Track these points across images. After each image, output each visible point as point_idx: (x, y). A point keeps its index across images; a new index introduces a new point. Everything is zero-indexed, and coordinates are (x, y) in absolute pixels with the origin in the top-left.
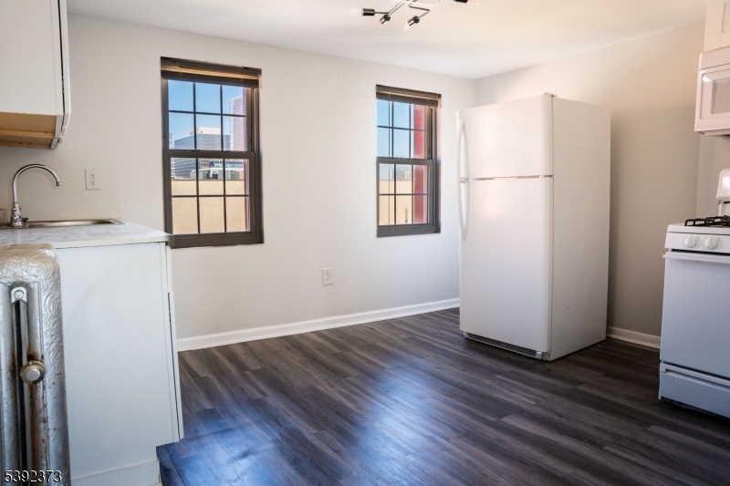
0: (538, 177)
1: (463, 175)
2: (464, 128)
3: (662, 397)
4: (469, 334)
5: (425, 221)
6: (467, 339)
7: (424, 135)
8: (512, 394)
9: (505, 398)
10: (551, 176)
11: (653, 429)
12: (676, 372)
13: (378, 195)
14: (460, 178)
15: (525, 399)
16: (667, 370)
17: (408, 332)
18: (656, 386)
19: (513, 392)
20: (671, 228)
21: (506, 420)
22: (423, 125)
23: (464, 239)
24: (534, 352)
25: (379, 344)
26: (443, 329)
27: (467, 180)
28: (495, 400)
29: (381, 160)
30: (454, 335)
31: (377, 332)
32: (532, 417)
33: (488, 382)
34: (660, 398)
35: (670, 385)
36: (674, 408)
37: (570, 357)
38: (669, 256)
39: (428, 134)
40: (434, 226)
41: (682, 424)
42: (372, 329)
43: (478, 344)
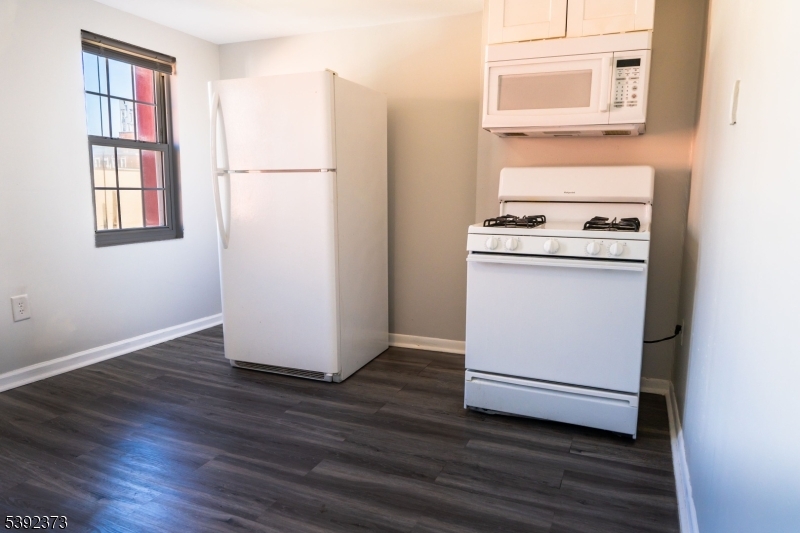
0: (318, 170)
1: (221, 165)
2: (219, 105)
3: (468, 406)
4: (237, 362)
5: (161, 223)
6: (234, 367)
7: (153, 110)
8: (313, 432)
9: (307, 440)
10: (334, 170)
11: (472, 444)
12: (481, 379)
13: (94, 189)
14: (217, 169)
15: (330, 437)
16: (473, 378)
17: (154, 370)
18: (461, 396)
19: (313, 429)
20: (472, 229)
21: (318, 469)
22: (152, 96)
23: (225, 246)
24: (322, 374)
25: (115, 393)
26: (201, 359)
27: (225, 172)
28: (296, 445)
29: (95, 140)
30: (216, 365)
31: (108, 376)
32: (347, 459)
33: (279, 422)
34: (465, 407)
35: (477, 392)
36: (480, 414)
37: (360, 373)
38: (471, 258)
39: (160, 109)
40: (174, 230)
41: (494, 431)
42: (99, 373)
43: (251, 373)
